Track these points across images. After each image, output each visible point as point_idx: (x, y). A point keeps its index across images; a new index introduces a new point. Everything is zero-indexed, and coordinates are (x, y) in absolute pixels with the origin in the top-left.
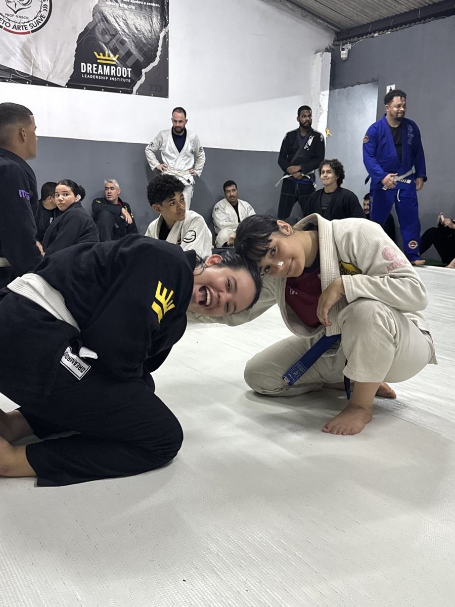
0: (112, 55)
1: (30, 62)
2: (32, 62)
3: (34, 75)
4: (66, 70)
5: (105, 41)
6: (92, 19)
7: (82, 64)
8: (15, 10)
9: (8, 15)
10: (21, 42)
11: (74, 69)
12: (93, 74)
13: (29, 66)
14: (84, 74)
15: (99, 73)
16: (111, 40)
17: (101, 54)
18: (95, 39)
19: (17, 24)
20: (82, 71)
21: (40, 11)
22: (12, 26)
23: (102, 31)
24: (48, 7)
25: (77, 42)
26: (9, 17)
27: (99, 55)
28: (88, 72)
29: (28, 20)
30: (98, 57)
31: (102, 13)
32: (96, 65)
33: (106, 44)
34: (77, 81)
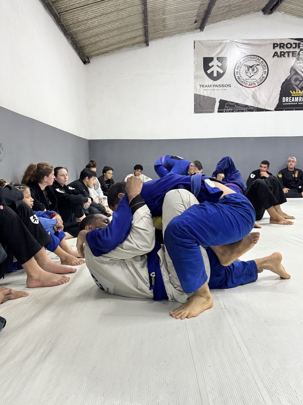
0: (300, 91)
1: (257, 101)
2: (257, 100)
3: (258, 107)
4: (275, 102)
5: (296, 85)
6: (290, 74)
7: (283, 98)
8: (250, 77)
9: (246, 79)
10: (252, 92)
11: (279, 101)
12: (289, 102)
13: (256, 103)
14: (284, 103)
15: (292, 101)
16: (300, 83)
17: (294, 91)
18: (291, 84)
19: (251, 83)
20: (283, 101)
21: (262, 75)
22: (248, 85)
23: (295, 79)
24: (267, 72)
25: (281, 87)
26: (247, 80)
27: (293, 92)
28: (286, 101)
29: (256, 80)
30: (292, 93)
31: (295, 70)
32: (291, 97)
33: (297, 86)
34: (280, 107)
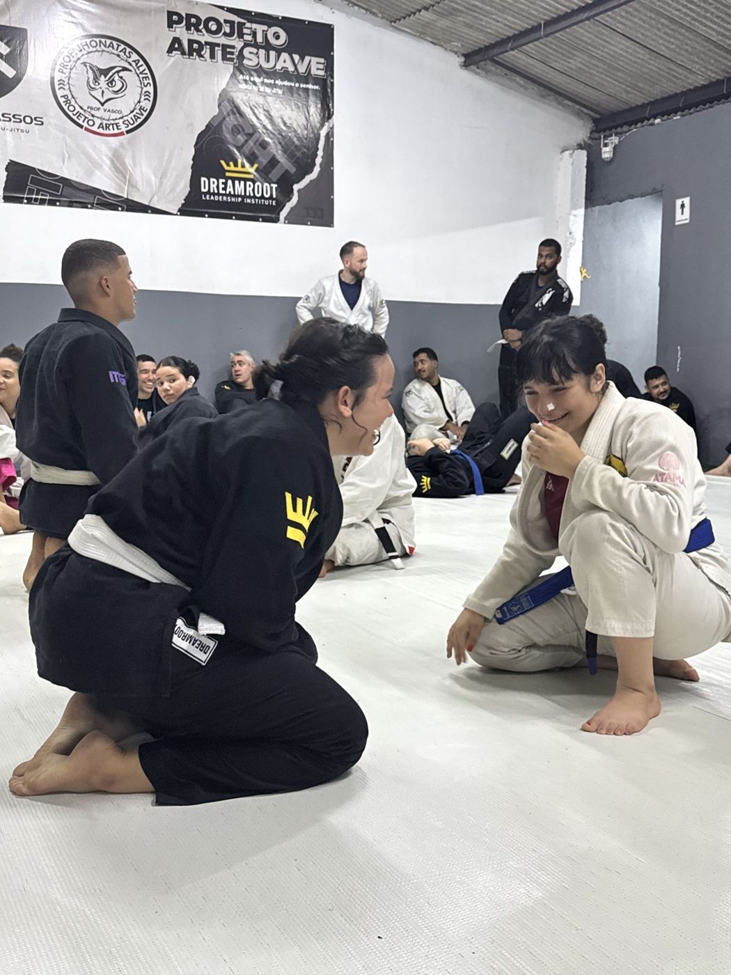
0: (247, 165)
1: (125, 177)
2: (128, 177)
3: (129, 198)
4: (178, 189)
5: (237, 145)
6: (217, 110)
7: (203, 179)
8: (103, 101)
9: (92, 108)
10: (110, 149)
11: (190, 186)
12: (218, 194)
13: (122, 184)
14: (205, 194)
15: (228, 193)
16: (246, 141)
17: (231, 163)
18: (223, 141)
19: (105, 122)
20: (203, 190)
21: (139, 102)
22: (97, 124)
23: (232, 129)
24: (152, 95)
25: (195, 146)
26: (93, 112)
27: (228, 165)
28: (212, 191)
29: (121, 115)
30: (226, 168)
31: (232, 102)
32: (224, 181)
33: (239, 149)
34: (195, 205)
